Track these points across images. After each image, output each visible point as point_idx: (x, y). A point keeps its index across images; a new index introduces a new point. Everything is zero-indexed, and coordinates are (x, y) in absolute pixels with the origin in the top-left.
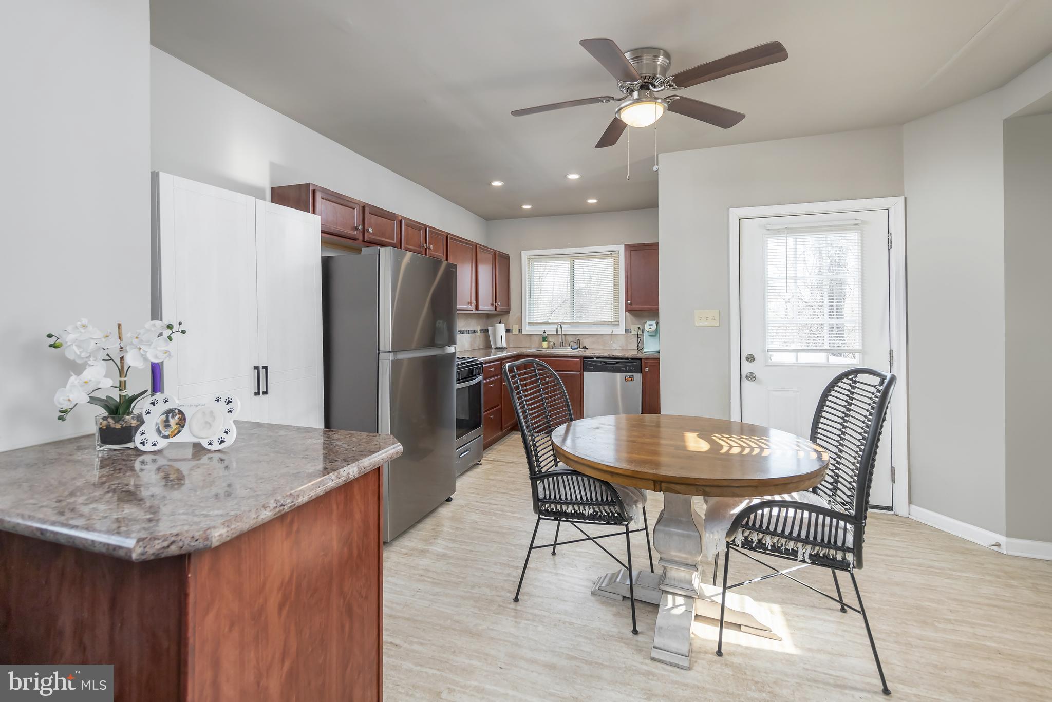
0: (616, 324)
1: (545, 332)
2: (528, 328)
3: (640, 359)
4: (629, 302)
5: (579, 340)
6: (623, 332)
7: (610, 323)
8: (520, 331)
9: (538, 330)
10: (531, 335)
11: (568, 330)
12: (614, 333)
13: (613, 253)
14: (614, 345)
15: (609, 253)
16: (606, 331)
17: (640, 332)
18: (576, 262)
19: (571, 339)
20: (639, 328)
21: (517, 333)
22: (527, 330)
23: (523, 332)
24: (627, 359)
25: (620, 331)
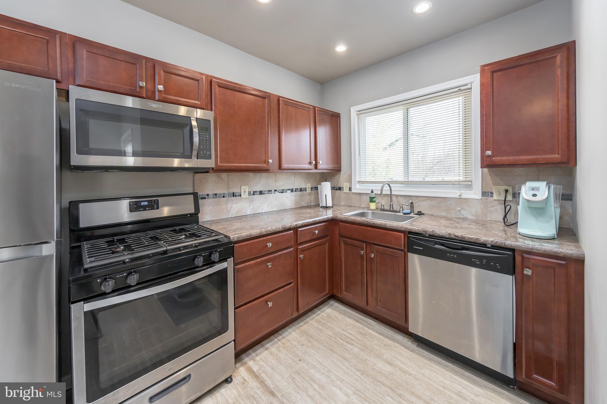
0: (468, 185)
1: (372, 192)
2: (358, 186)
3: (513, 250)
4: (489, 153)
5: (412, 203)
6: (479, 196)
7: (457, 183)
8: (350, 189)
9: (366, 189)
10: (360, 194)
11: (397, 190)
12: (462, 197)
13: (462, 88)
14: (463, 212)
15: (457, 89)
16: (453, 193)
17: (510, 198)
18: (412, 111)
19: (404, 200)
20: (507, 191)
21: (348, 191)
22: (357, 188)
23: (353, 191)
24: (484, 245)
25: (475, 194)
